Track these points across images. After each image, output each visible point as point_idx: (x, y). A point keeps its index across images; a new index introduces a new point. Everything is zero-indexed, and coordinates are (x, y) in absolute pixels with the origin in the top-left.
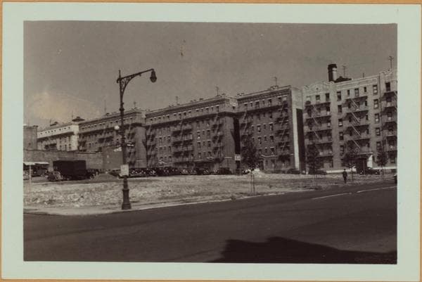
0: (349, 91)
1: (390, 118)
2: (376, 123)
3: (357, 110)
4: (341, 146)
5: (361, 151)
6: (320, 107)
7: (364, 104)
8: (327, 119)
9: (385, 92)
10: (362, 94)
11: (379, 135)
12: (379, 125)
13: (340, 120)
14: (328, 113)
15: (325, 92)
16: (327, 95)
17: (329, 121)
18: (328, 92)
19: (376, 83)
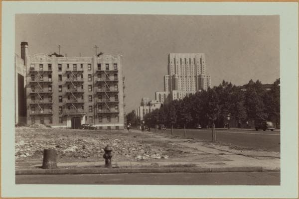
0: (68, 65)
1: (100, 90)
2: (89, 91)
3: (75, 80)
4: (60, 107)
5: (77, 111)
6: (43, 74)
7: (80, 77)
8: (49, 85)
9: (97, 70)
10: (79, 69)
11: (92, 101)
12: (92, 93)
13: (60, 86)
14: (50, 80)
15: (48, 63)
16: (50, 66)
17: (51, 86)
18: (50, 63)
19: (90, 63)
